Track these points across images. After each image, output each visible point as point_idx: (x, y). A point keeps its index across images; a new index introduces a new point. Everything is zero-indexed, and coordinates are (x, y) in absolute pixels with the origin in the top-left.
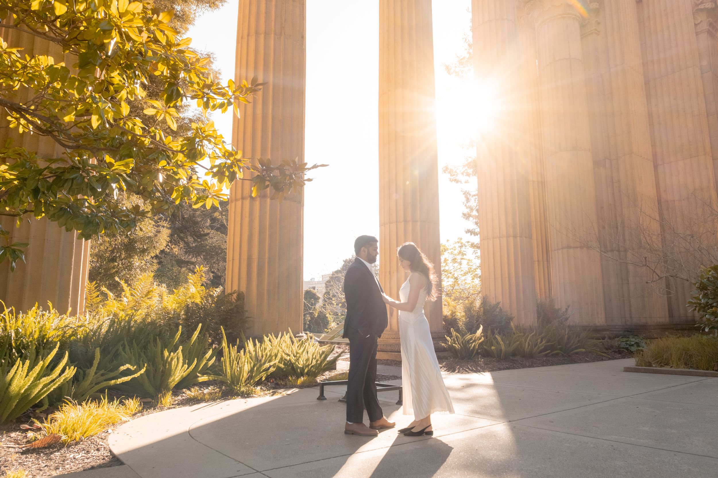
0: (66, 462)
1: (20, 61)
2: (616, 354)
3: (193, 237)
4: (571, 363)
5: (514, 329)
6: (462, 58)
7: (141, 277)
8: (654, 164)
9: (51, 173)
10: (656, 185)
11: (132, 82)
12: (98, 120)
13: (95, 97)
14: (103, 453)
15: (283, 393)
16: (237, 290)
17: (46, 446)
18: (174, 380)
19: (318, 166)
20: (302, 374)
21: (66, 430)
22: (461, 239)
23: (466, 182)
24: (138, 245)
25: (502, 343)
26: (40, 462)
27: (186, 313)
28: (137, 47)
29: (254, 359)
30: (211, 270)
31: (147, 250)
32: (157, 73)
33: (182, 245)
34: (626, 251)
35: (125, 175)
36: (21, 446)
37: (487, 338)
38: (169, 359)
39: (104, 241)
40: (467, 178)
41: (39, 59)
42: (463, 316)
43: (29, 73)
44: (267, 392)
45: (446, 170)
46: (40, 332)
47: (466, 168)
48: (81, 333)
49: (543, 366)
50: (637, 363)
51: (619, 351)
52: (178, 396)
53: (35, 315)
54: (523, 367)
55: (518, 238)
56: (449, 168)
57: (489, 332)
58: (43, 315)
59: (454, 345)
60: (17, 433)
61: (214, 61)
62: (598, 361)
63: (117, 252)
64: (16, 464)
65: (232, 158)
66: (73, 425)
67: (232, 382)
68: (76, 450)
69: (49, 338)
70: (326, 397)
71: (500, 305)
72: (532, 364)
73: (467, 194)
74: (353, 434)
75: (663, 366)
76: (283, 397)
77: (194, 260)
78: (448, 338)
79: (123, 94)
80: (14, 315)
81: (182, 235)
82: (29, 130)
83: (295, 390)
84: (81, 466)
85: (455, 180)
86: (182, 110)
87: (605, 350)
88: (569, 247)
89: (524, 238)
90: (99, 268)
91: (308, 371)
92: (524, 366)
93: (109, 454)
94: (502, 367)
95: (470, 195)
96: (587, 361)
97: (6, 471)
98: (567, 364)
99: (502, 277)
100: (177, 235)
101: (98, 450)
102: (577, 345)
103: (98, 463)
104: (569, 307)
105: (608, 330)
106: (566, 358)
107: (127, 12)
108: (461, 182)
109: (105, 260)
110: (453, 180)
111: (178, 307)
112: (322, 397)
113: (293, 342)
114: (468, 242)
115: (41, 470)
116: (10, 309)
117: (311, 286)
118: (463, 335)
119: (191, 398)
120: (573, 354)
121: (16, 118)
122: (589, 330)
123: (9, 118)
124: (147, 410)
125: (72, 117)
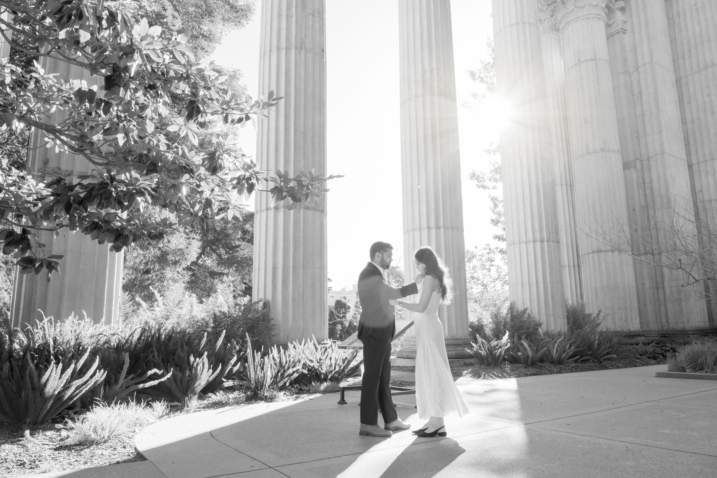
0: (94, 458)
1: (56, 85)
2: (650, 360)
3: (224, 249)
4: (602, 369)
5: (542, 335)
6: (486, 63)
7: (173, 287)
8: (688, 163)
9: (82, 188)
10: (691, 185)
11: (155, 101)
12: (124, 138)
13: (121, 116)
14: (128, 450)
15: (305, 397)
16: (263, 298)
17: (78, 443)
18: (199, 385)
19: (334, 177)
20: (325, 380)
21: (95, 429)
22: (489, 245)
23: (494, 188)
24: (170, 257)
25: (528, 348)
26: (71, 458)
27: (215, 322)
28: (160, 68)
29: (278, 365)
30: (242, 281)
31: (178, 261)
32: (179, 92)
33: (214, 256)
34: (660, 254)
35: (149, 189)
36: (54, 444)
37: (514, 344)
38: (195, 364)
39: (139, 254)
40: (495, 184)
41: (73, 83)
42: (491, 323)
43: (64, 96)
44: (290, 397)
45: (473, 176)
46: (77, 339)
47: (494, 174)
48: (114, 341)
49: (572, 372)
50: (670, 368)
51: (654, 356)
52: (204, 400)
53: (71, 324)
54: (551, 374)
55: (545, 243)
56: (476, 174)
57: (516, 338)
58: (79, 324)
59: (479, 351)
60: (52, 432)
61: (240, 78)
62: (631, 367)
63: (151, 264)
64: (49, 459)
65: (251, 171)
66: (102, 424)
67: (257, 387)
68: (104, 447)
69: (84, 345)
70: (346, 401)
71: (528, 311)
72: (560, 370)
73: (494, 200)
74: (367, 435)
75: (698, 371)
76: (306, 402)
77: (226, 271)
78: (474, 344)
79: (148, 112)
80: (53, 324)
81: (214, 247)
82: (65, 149)
83: (318, 395)
84: (107, 461)
85: (483, 186)
86: (210, 126)
87: (638, 356)
88: (599, 251)
89: (552, 243)
90: (135, 280)
91: (331, 377)
92: (551, 372)
93: (134, 451)
94: (529, 373)
95: (497, 200)
96: (618, 367)
97: (40, 465)
98: (597, 370)
99: (529, 283)
100: (210, 247)
101: (124, 447)
102: (608, 351)
103: (123, 459)
104: (600, 311)
105: (643, 335)
106: (597, 364)
107: (147, 36)
108: (488, 188)
109: (140, 272)
110: (480, 187)
111: (207, 316)
112: (342, 401)
113: (316, 349)
114: (497, 248)
115: (71, 464)
116: (49, 318)
117: (342, 296)
118: (489, 341)
119: (216, 402)
120: (605, 360)
121: (52, 139)
122: (621, 336)
123: (46, 139)
124: (173, 413)
125: (100, 136)
